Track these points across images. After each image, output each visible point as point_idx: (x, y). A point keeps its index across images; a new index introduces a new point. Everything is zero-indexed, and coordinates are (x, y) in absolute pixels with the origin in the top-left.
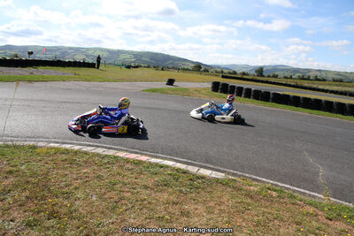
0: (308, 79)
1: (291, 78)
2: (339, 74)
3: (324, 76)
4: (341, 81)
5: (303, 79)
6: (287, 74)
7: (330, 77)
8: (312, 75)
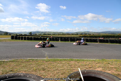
0: (46, 34)
1: (41, 34)
2: (54, 32)
3: (50, 33)
4: (55, 34)
5: (45, 35)
6: (40, 34)
7: (52, 33)
8: (47, 33)
